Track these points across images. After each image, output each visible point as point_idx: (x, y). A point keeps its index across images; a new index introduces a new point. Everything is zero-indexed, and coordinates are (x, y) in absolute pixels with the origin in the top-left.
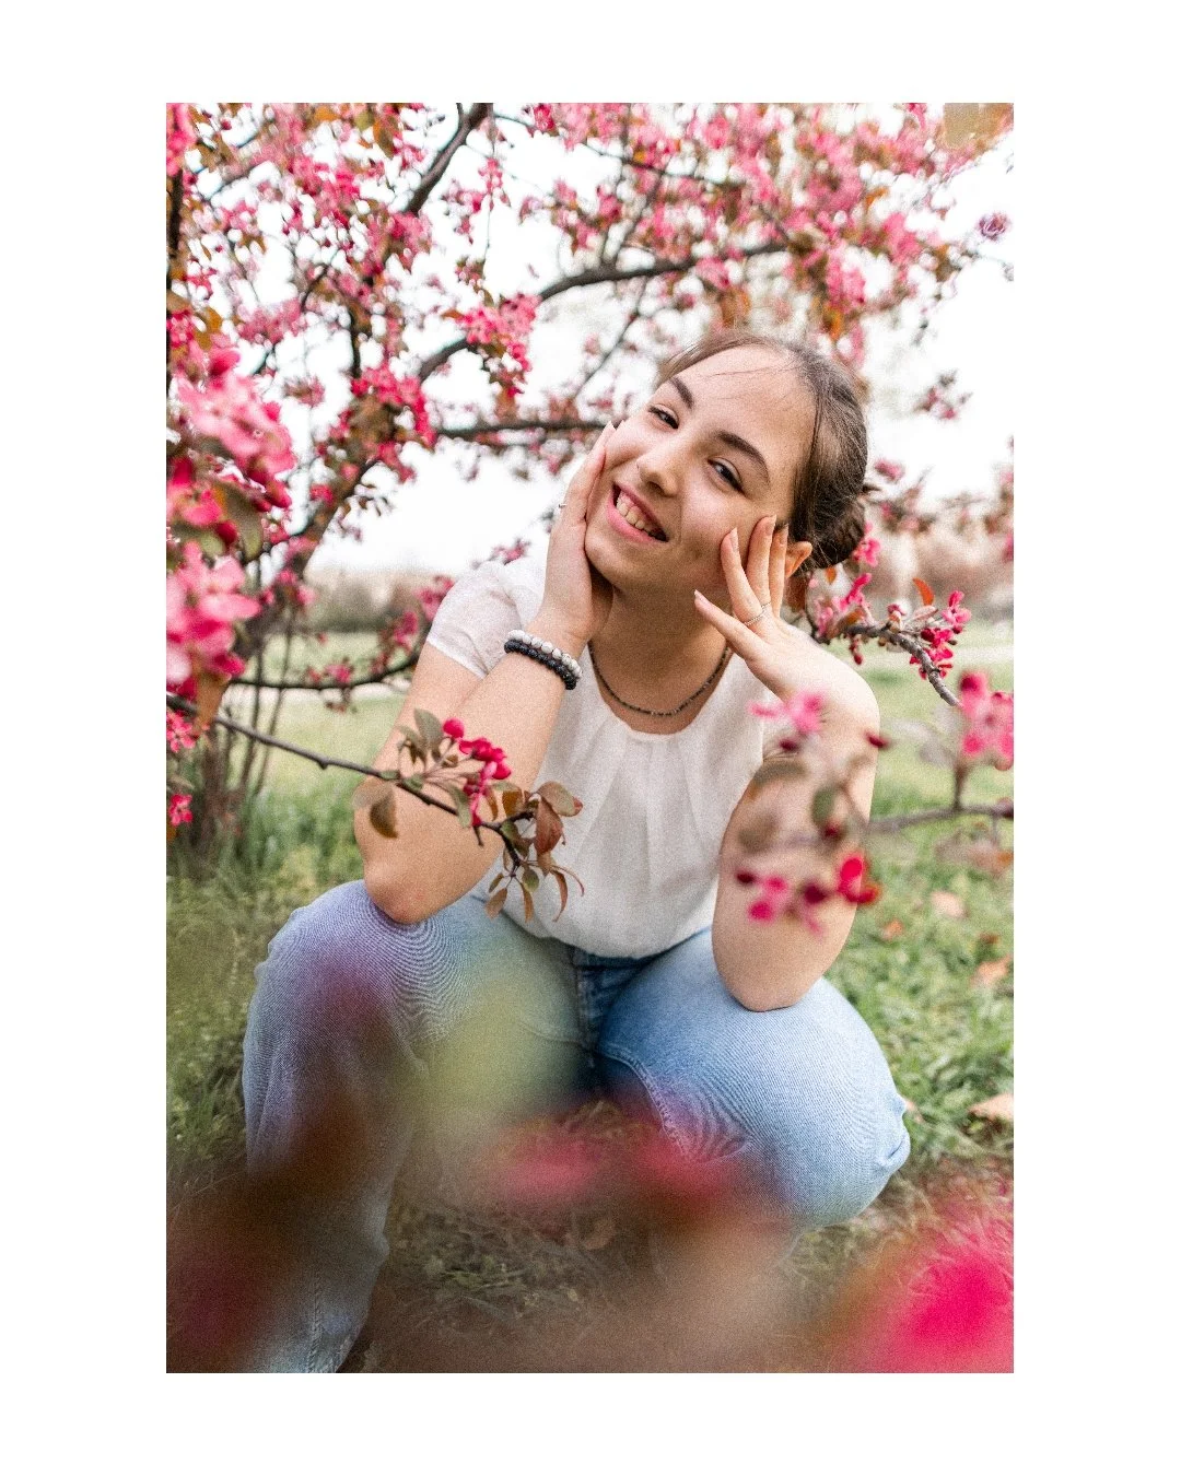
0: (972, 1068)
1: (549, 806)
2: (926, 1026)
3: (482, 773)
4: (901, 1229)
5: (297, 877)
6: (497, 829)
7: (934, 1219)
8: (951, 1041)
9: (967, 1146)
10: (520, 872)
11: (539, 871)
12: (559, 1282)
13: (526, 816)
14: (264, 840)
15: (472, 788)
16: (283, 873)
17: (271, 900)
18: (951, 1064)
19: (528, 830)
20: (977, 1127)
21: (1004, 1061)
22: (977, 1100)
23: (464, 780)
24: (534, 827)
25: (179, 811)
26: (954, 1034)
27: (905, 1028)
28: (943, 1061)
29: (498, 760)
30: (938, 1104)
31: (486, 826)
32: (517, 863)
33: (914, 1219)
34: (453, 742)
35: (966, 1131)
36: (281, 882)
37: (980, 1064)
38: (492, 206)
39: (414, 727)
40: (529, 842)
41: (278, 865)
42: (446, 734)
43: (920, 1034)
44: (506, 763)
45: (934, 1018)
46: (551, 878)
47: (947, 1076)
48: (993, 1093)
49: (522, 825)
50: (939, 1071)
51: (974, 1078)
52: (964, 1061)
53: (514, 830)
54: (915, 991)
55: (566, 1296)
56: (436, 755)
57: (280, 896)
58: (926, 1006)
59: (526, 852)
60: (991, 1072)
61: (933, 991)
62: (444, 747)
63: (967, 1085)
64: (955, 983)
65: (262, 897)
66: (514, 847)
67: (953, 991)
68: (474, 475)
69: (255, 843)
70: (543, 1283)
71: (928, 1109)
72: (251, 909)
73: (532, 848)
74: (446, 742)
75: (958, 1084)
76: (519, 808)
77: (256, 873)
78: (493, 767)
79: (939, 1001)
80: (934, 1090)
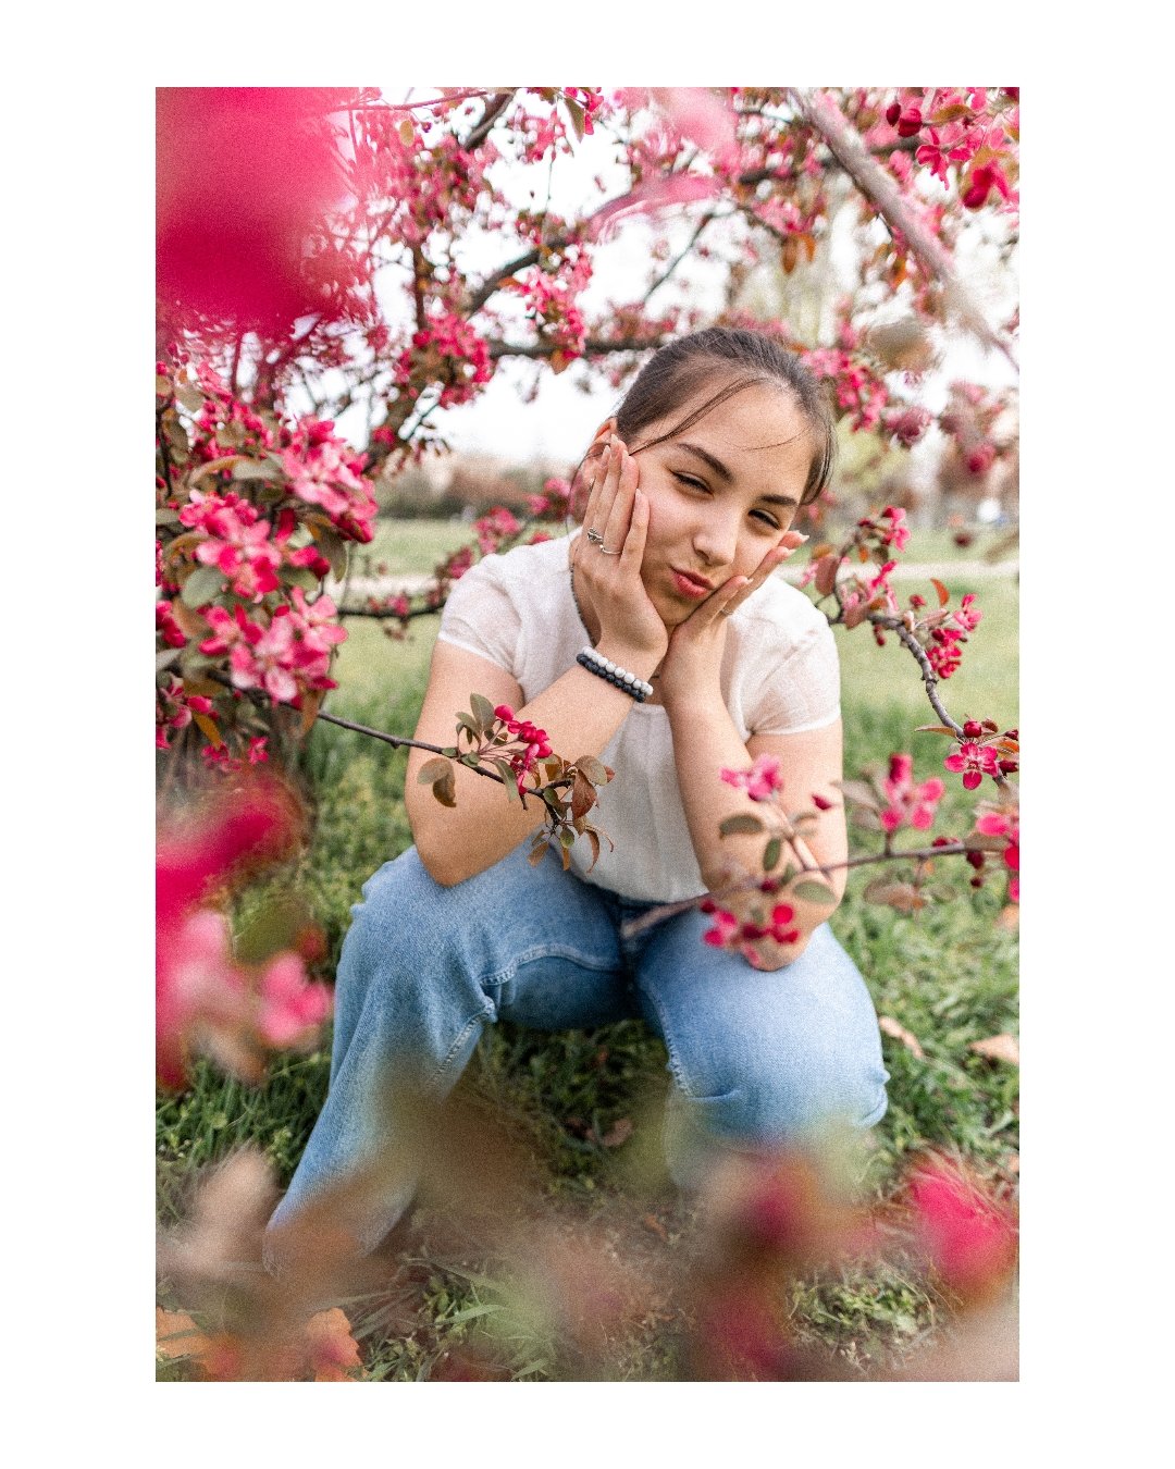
0: (979, 1008)
1: (585, 778)
2: (942, 963)
3: (526, 752)
4: (887, 1149)
5: (356, 790)
6: (540, 795)
7: (918, 1142)
8: (964, 981)
9: (961, 1080)
10: (559, 829)
11: (573, 829)
12: (579, 1171)
13: (566, 784)
14: (326, 752)
15: (518, 765)
16: (343, 784)
17: (332, 810)
18: (958, 1004)
19: (565, 795)
20: (973, 1062)
21: (1010, 1004)
22: (980, 1038)
23: (511, 757)
24: (570, 794)
25: (257, 751)
26: (969, 973)
27: (921, 966)
28: (950, 1001)
29: (540, 743)
30: (938, 1040)
31: (529, 792)
32: (556, 822)
33: (900, 1142)
34: (503, 724)
35: (963, 1066)
36: (342, 794)
37: (988, 1004)
38: (554, 156)
39: (470, 713)
40: (567, 805)
41: (338, 778)
42: (497, 718)
43: (934, 972)
44: (548, 744)
45: (952, 956)
46: (586, 835)
47: (953, 1014)
48: (995, 1033)
49: (560, 791)
50: (947, 1010)
51: (981, 1018)
52: (972, 1002)
53: (556, 795)
54: (936, 930)
55: (584, 1185)
56: (490, 735)
57: (340, 808)
58: (946, 945)
59: (564, 814)
60: (996, 1012)
61: (956, 930)
62: (496, 728)
63: (972, 1023)
64: (976, 923)
65: (324, 808)
66: (554, 809)
67: (975, 932)
68: (533, 395)
69: (319, 755)
70: (565, 1172)
71: (929, 1044)
72: (314, 819)
73: (569, 811)
74: (498, 724)
75: (962, 1022)
76: (559, 777)
77: (318, 785)
78: (537, 748)
79: (960, 940)
80: (938, 1026)
